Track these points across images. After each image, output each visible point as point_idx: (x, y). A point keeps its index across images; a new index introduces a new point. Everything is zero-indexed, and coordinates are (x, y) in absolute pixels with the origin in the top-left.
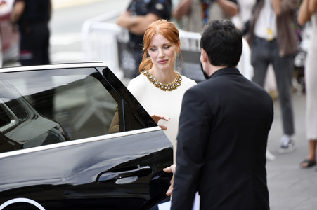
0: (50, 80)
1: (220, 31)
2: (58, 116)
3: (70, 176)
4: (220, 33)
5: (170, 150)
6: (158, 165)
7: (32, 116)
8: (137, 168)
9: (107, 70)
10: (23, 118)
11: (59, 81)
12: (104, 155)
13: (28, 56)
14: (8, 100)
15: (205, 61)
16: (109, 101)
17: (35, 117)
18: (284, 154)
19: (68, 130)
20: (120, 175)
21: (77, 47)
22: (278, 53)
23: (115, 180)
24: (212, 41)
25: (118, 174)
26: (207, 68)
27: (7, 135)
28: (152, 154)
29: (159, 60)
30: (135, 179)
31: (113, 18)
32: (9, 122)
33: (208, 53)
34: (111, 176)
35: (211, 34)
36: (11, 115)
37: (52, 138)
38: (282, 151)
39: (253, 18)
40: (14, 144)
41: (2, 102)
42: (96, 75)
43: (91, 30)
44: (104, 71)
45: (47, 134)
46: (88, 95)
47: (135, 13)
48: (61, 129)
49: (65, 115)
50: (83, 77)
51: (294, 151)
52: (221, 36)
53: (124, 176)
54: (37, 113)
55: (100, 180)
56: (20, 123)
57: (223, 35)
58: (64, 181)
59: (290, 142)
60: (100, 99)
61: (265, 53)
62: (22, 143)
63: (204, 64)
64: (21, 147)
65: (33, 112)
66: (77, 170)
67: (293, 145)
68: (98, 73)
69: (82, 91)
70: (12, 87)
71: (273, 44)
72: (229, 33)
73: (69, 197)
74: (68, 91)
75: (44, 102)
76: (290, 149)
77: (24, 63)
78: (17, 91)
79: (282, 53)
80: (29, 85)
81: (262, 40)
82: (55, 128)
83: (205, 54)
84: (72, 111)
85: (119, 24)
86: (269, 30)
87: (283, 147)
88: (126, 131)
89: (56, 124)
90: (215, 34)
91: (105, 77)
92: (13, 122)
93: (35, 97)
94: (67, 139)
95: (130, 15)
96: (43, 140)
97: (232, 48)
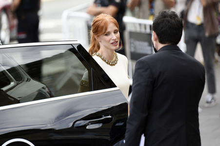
0: (39, 53)
1: (167, 18)
2: (45, 80)
3: (53, 123)
4: (167, 20)
5: (126, 104)
6: (117, 115)
7: (26, 79)
8: (102, 117)
9: (80, 47)
10: (19, 81)
11: (46, 54)
12: (78, 108)
13: (23, 36)
14: (9, 68)
15: (156, 40)
16: (81, 69)
17: (28, 80)
18: (208, 107)
19: (52, 90)
20: (89, 122)
21: (58, 30)
22: (204, 34)
23: (86, 126)
24: (161, 26)
25: (88, 121)
26: (157, 45)
27: (8, 93)
28: (113, 108)
29: (112, 42)
30: (101, 125)
31: (84, 9)
32: (10, 84)
33: (158, 35)
34: (83, 123)
35: (160, 21)
36: (11, 78)
37: (40, 96)
38: (207, 105)
39: (186, 9)
40: (13, 100)
41: (5, 69)
42: (72, 50)
43: (69, 17)
44: (78, 47)
45: (37, 93)
46: (67, 64)
47: (100, 5)
48: (47, 89)
49: (50, 79)
50: (63, 51)
51: (216, 105)
52: (167, 23)
53: (93, 123)
54: (30, 78)
55: (75, 126)
56: (18, 84)
57: (169, 22)
58: (49, 127)
59: (213, 99)
60: (75, 68)
61: (195, 34)
62: (19, 99)
63: (154, 43)
64: (18, 102)
65: (26, 76)
66: (59, 118)
67: (215, 101)
68: (74, 48)
69: (62, 61)
70: (12, 58)
71: (200, 27)
72: (173, 21)
73: (53, 138)
74: (52, 62)
75: (34, 70)
76: (213, 103)
77: (20, 41)
78: (15, 61)
79: (207, 34)
80: (24, 57)
81: (193, 24)
82: (43, 88)
83: (156, 36)
84: (54, 76)
85: (89, 13)
86: (198, 17)
87: (208, 102)
88: (94, 90)
89: (43, 85)
90: (163, 21)
91: (79, 51)
92: (12, 84)
93: (28, 66)
94: (51, 96)
95: (96, 6)
96: (34, 97)
97: (175, 31)
